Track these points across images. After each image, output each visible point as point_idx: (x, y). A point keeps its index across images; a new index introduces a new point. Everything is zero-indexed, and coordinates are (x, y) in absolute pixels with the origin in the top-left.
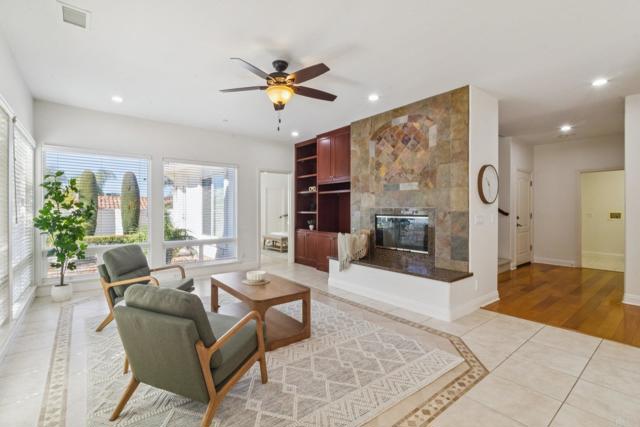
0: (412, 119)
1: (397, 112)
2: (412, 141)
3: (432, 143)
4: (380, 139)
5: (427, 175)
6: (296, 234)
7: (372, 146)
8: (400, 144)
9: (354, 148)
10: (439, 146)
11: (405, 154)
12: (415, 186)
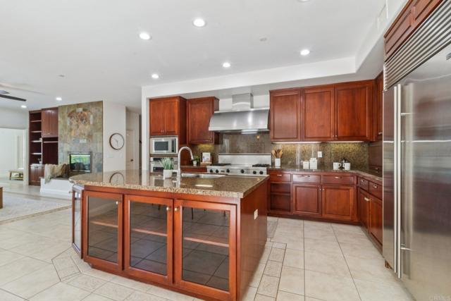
0: (84, 110)
1: (79, 105)
2: (84, 121)
3: (91, 123)
4: (71, 117)
5: (90, 136)
6: (30, 167)
7: (68, 120)
8: (80, 121)
9: (60, 119)
10: (94, 124)
11: (81, 126)
12: (85, 141)
